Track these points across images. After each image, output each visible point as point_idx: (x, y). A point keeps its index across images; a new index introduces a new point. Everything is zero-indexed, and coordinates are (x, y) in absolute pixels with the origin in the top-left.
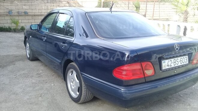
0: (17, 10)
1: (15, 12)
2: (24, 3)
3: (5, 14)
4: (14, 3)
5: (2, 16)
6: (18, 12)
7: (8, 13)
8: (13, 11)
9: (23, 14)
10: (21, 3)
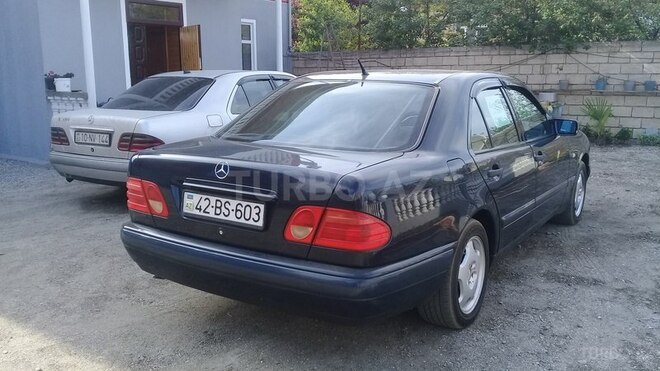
0: (625, 78)
1: (614, 84)
2: (651, 55)
3: (586, 87)
4: (618, 55)
5: (579, 93)
6: (625, 84)
7: (594, 87)
8: (609, 81)
9: (641, 88)
10: (639, 55)
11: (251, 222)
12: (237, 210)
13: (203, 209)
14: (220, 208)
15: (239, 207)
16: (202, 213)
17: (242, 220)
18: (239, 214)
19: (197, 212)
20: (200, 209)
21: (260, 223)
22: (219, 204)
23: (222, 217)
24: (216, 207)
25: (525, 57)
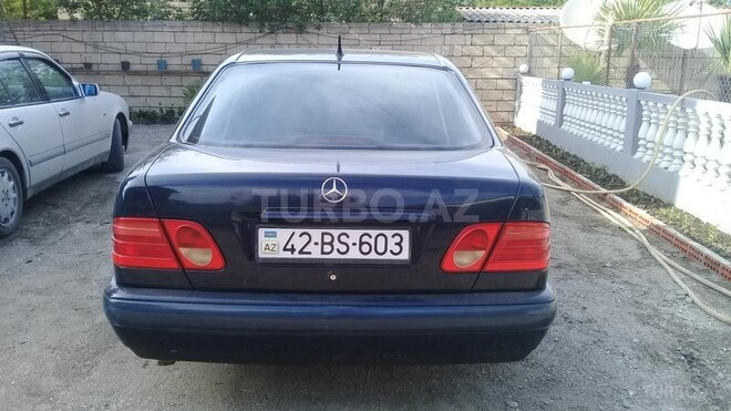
11: (388, 256)
12: (361, 243)
13: (298, 248)
14: (331, 244)
15: (365, 239)
16: (296, 255)
17: (373, 256)
18: (365, 248)
19: (288, 255)
20: (293, 250)
21: (405, 255)
22: (327, 239)
23: (335, 255)
24: (323, 243)
25: (252, 36)
